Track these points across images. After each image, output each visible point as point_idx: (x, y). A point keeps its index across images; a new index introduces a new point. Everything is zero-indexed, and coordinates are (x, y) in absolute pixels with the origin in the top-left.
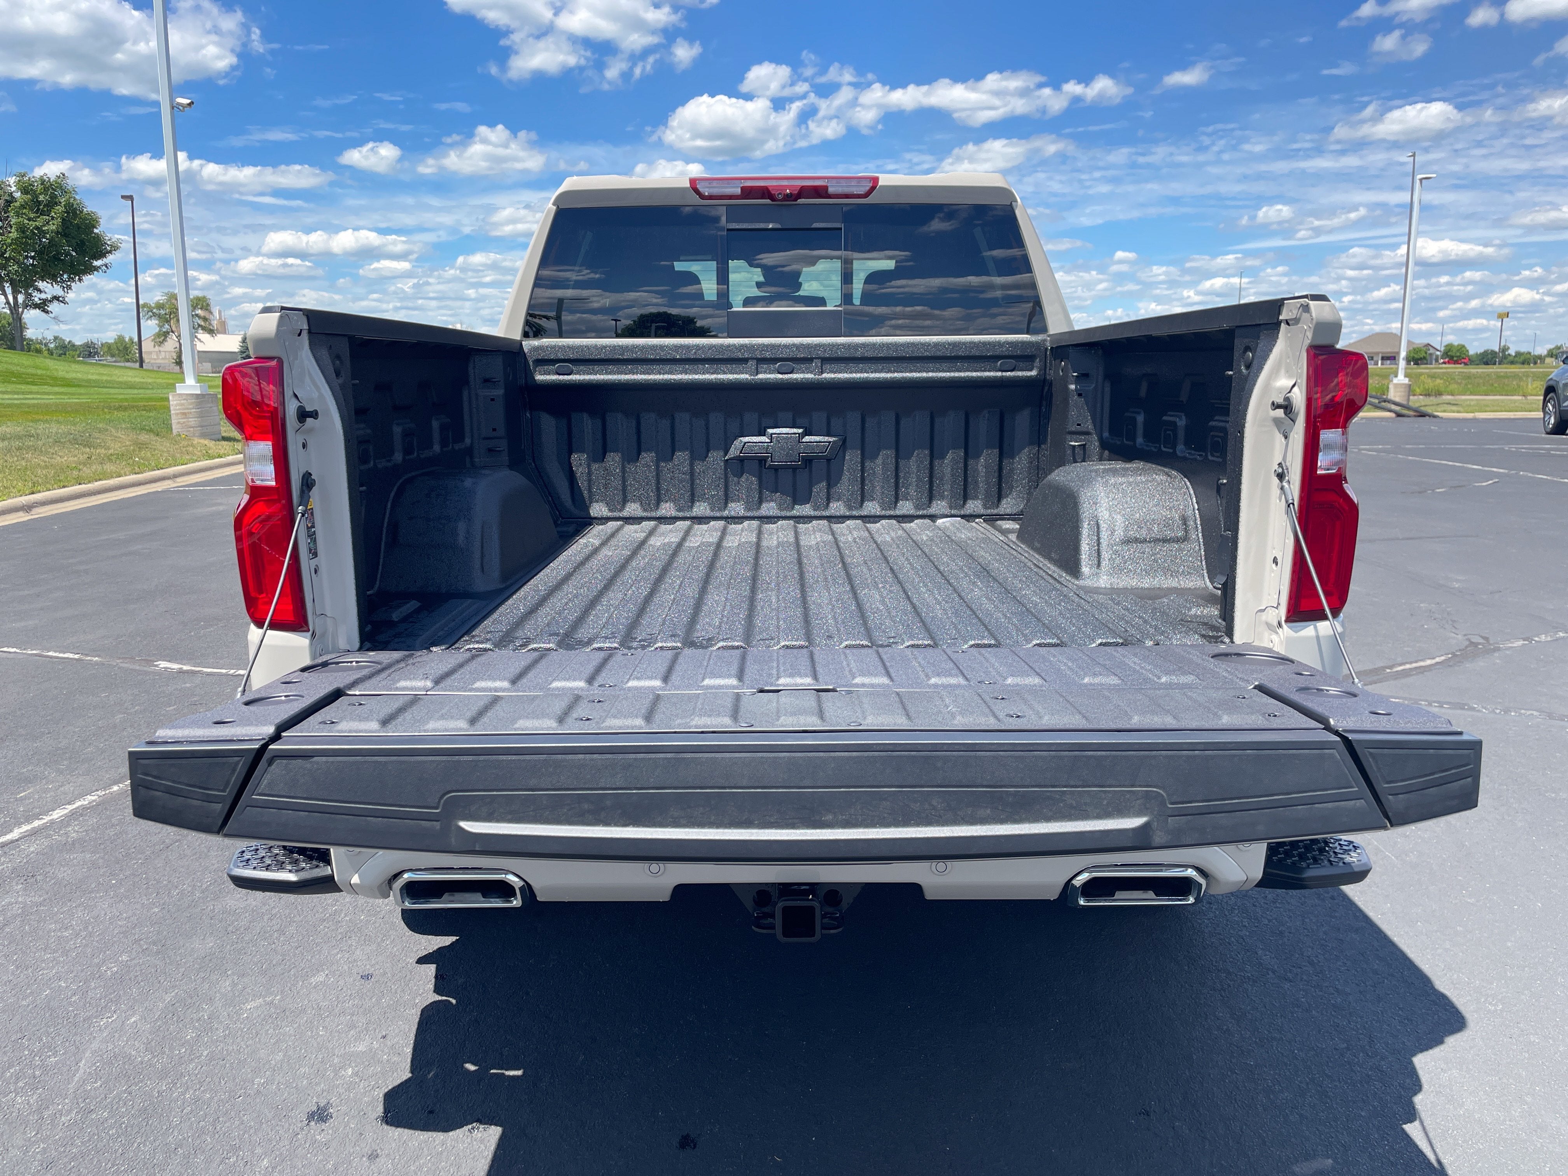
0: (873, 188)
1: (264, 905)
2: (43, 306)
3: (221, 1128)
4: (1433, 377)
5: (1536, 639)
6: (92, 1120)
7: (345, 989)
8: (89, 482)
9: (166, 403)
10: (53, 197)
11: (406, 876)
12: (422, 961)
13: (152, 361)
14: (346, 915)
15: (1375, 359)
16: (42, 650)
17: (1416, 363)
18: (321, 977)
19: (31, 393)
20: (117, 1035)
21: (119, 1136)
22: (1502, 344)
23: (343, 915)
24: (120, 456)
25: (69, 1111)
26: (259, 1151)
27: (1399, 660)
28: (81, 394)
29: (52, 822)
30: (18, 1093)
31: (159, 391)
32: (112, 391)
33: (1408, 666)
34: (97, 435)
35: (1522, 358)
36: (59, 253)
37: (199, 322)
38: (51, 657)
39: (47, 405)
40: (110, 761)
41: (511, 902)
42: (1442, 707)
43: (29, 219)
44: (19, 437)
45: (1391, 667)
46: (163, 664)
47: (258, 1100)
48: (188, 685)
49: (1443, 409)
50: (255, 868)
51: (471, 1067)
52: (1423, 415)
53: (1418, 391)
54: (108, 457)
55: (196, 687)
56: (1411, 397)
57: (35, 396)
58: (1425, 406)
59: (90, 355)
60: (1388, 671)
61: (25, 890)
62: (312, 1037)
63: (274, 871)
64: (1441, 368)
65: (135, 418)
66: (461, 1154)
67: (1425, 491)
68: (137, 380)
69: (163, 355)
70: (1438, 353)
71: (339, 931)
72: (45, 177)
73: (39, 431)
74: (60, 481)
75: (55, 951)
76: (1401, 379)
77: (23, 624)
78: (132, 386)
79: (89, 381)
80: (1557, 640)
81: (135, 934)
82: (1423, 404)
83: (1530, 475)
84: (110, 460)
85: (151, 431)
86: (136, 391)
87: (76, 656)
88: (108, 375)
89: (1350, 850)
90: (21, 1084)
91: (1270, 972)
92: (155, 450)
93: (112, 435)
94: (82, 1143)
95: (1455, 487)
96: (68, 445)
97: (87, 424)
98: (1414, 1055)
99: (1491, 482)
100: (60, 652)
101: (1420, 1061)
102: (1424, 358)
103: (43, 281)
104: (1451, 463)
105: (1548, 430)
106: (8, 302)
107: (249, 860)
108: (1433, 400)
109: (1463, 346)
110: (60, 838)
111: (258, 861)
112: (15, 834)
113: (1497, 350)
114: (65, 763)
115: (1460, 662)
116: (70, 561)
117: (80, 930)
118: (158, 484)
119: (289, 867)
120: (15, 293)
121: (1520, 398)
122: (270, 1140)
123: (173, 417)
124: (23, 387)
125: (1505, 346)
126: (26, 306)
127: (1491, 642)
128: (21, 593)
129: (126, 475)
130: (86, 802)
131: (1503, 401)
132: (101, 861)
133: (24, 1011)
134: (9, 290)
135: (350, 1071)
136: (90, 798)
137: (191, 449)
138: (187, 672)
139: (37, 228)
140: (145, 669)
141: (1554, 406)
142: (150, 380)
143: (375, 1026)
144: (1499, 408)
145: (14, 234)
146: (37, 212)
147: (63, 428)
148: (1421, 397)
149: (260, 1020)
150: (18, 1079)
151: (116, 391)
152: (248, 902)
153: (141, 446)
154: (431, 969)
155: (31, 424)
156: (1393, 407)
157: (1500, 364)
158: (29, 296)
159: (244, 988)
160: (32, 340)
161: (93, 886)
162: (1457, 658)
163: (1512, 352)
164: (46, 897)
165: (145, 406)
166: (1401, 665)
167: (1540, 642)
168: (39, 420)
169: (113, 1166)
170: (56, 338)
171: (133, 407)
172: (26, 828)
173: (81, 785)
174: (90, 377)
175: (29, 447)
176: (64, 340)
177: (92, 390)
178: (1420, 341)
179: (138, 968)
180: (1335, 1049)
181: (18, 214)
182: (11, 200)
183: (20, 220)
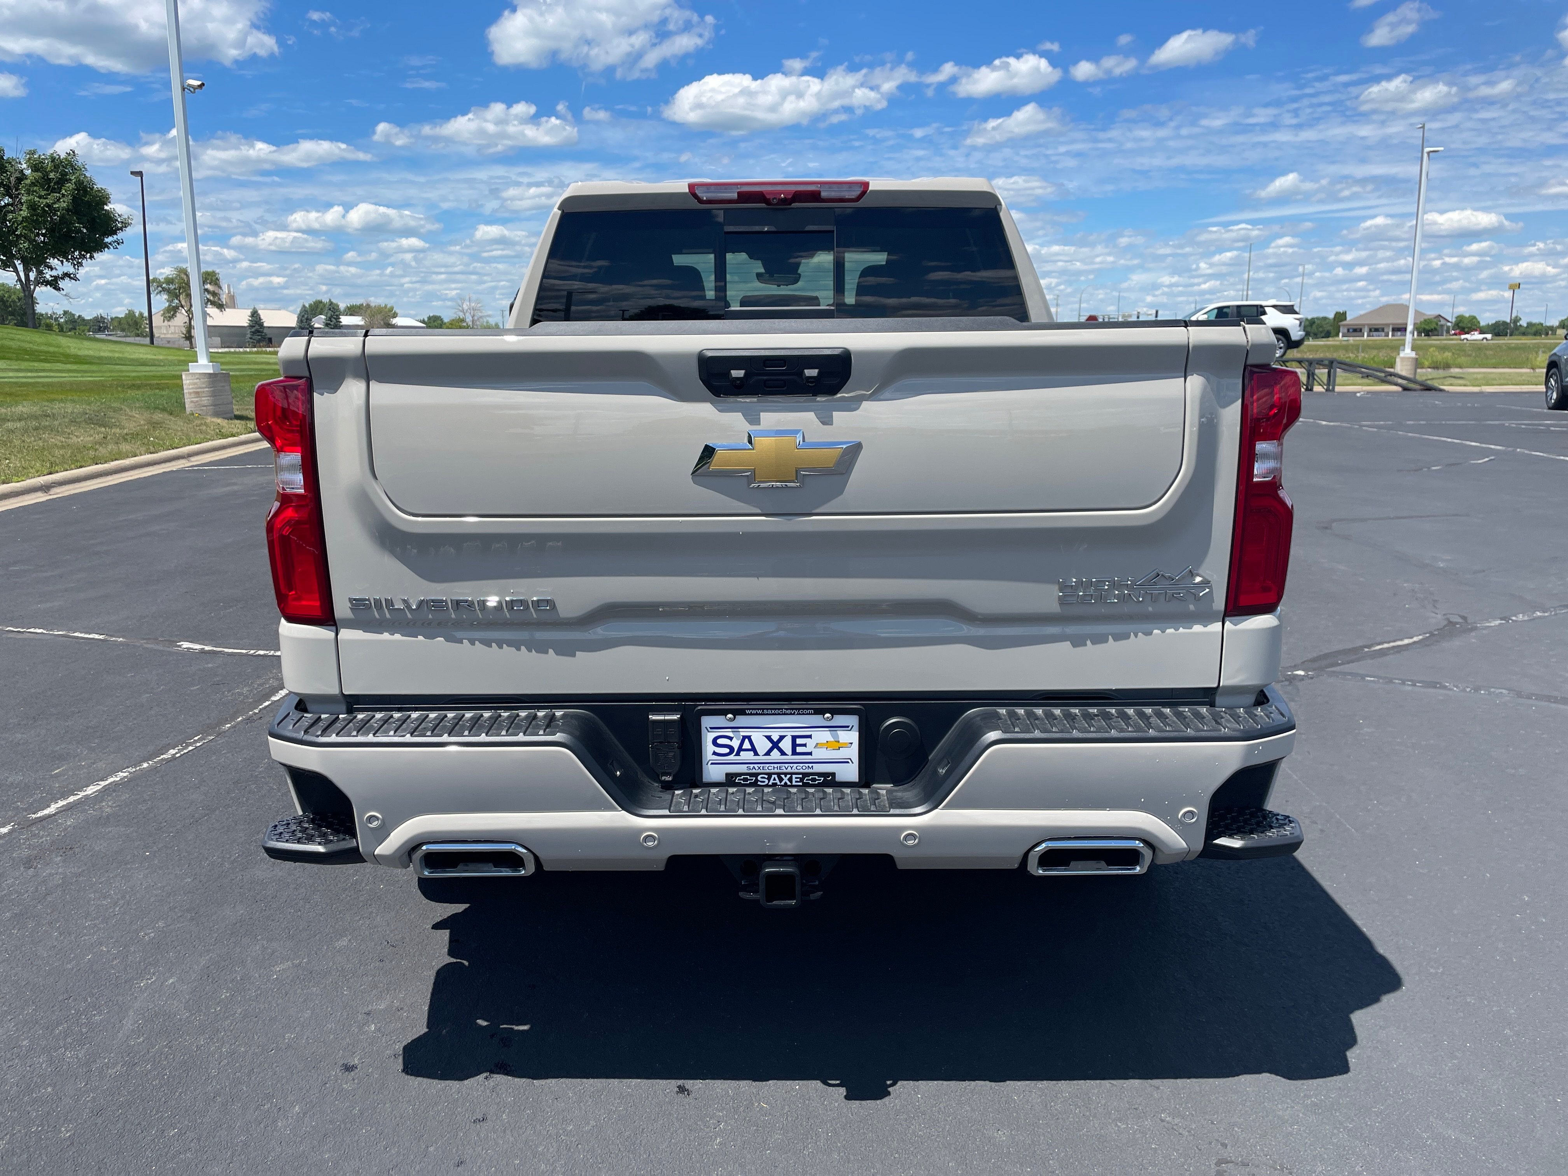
0: (864, 193)
1: (290, 875)
2: (54, 283)
3: (256, 1078)
4: (1443, 348)
5: (1514, 618)
6: (137, 1072)
7: (367, 953)
8: (106, 462)
9: (178, 381)
10: (64, 174)
11: (424, 848)
12: (437, 926)
13: (162, 336)
14: (366, 885)
15: (1386, 330)
16: (68, 631)
17: (1427, 335)
18: (344, 942)
19: (44, 371)
20: (157, 995)
21: (162, 1086)
22: (1513, 316)
23: (363, 885)
24: (135, 436)
25: (115, 1065)
26: (291, 1098)
27: (1379, 640)
28: (93, 372)
29: (87, 797)
30: (67, 1048)
31: (171, 368)
32: (124, 368)
33: (1386, 646)
34: (112, 414)
35: (1534, 329)
36: (70, 231)
37: (208, 297)
38: (77, 638)
39: (61, 384)
40: (139, 739)
41: (520, 871)
42: (1415, 685)
43: (40, 197)
44: (34, 417)
45: (1369, 647)
46: (186, 645)
47: (289, 1053)
48: (210, 665)
49: (1449, 382)
50: (287, 841)
51: (482, 1023)
52: (1429, 389)
53: (1427, 363)
54: (123, 437)
55: (218, 667)
56: (1419, 370)
57: (48, 374)
58: (1433, 379)
59: (100, 330)
60: (1366, 650)
61: (64, 861)
62: (337, 996)
63: (305, 843)
64: (1452, 340)
65: (149, 397)
66: (475, 1101)
67: (1421, 469)
68: (149, 357)
69: (172, 330)
70: (1449, 324)
71: (361, 899)
72: (55, 155)
73: (54, 411)
74: (77, 461)
75: (95, 918)
76: (1408, 352)
77: (48, 605)
78: (144, 363)
79: (100, 358)
80: (1534, 619)
81: (170, 903)
82: (1430, 377)
83: (1526, 452)
84: (125, 440)
85: (164, 410)
86: (148, 368)
87: (101, 637)
88: (120, 352)
89: (1285, 824)
90: (69, 1040)
91: (1228, 938)
92: (169, 429)
93: (126, 415)
94: (128, 1093)
95: (1451, 465)
96: (83, 425)
97: (102, 403)
98: (1352, 1012)
99: (1487, 459)
100: (86, 633)
101: (1359, 1018)
102: (1435, 329)
103: (54, 258)
104: (1449, 440)
105: (1551, 405)
106: (19, 280)
107: (281, 833)
108: (1441, 373)
109: (1474, 318)
110: (95, 813)
111: (290, 834)
112: (52, 809)
113: (1508, 321)
114: (97, 741)
115: (1437, 641)
116: (91, 542)
117: (118, 899)
118: (173, 463)
119: (318, 840)
120: (27, 271)
121: (1528, 370)
122: (301, 1089)
123: (186, 396)
124: (36, 365)
125: (1517, 317)
126: (38, 283)
127: (1469, 621)
128: (45, 574)
129: (141, 455)
130: (118, 779)
131: (1510, 374)
132: (135, 834)
133: (69, 973)
134: (20, 268)
135: (373, 1027)
136: (121, 774)
137: (204, 428)
138: (209, 652)
139: (48, 206)
140: (168, 649)
141: (1556, 381)
142: (161, 357)
143: (395, 986)
144: (1505, 382)
145: (25, 213)
146: (47, 190)
147: (79, 408)
148: (1429, 370)
149: (288, 982)
150: (66, 1036)
151: (130, 368)
152: (274, 873)
153: (155, 425)
154: (445, 934)
155: (47, 404)
156: (1400, 381)
157: (1511, 335)
158: (40, 273)
159: (273, 952)
160: (42, 315)
161: (128, 858)
162: (1435, 637)
163: (1523, 323)
164: (85, 868)
165: (157, 384)
166: (1379, 644)
167: (1516, 621)
168: (54, 400)
169: (157, 1112)
170: (65, 313)
171: (146, 385)
172: (61, 803)
173: (112, 762)
174: (102, 354)
175: (45, 427)
176: (74, 315)
177: (105, 367)
178: (1431, 313)
179: (174, 934)
180: (1283, 1008)
181: (29, 192)
182: (22, 177)
183: (31, 197)
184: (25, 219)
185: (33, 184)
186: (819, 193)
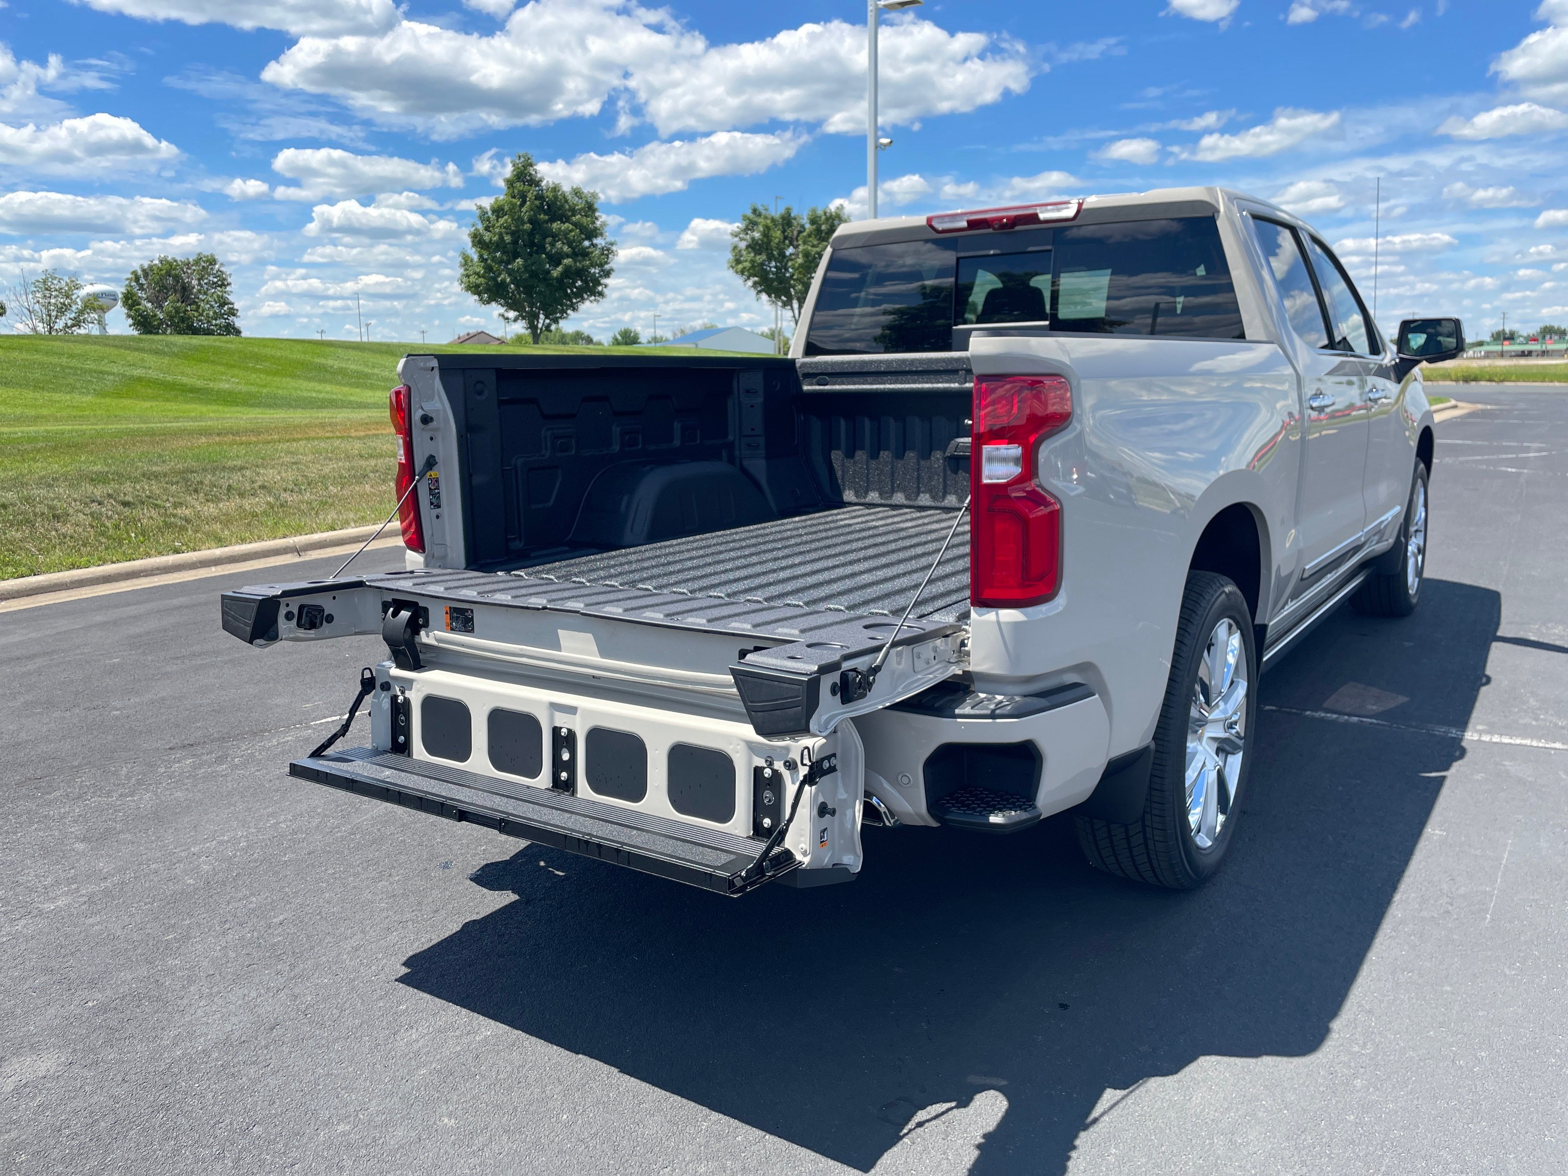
0: (1079, 211)
181: (805, 243)
182: (803, 228)
183: (806, 247)
184: (801, 265)
185: (809, 236)
186: (1036, 215)
